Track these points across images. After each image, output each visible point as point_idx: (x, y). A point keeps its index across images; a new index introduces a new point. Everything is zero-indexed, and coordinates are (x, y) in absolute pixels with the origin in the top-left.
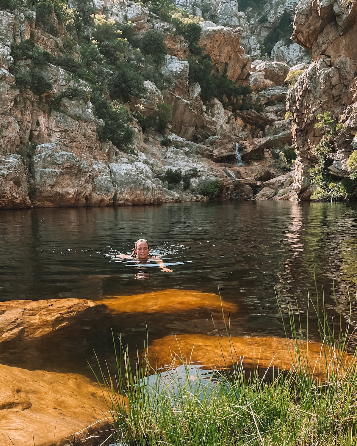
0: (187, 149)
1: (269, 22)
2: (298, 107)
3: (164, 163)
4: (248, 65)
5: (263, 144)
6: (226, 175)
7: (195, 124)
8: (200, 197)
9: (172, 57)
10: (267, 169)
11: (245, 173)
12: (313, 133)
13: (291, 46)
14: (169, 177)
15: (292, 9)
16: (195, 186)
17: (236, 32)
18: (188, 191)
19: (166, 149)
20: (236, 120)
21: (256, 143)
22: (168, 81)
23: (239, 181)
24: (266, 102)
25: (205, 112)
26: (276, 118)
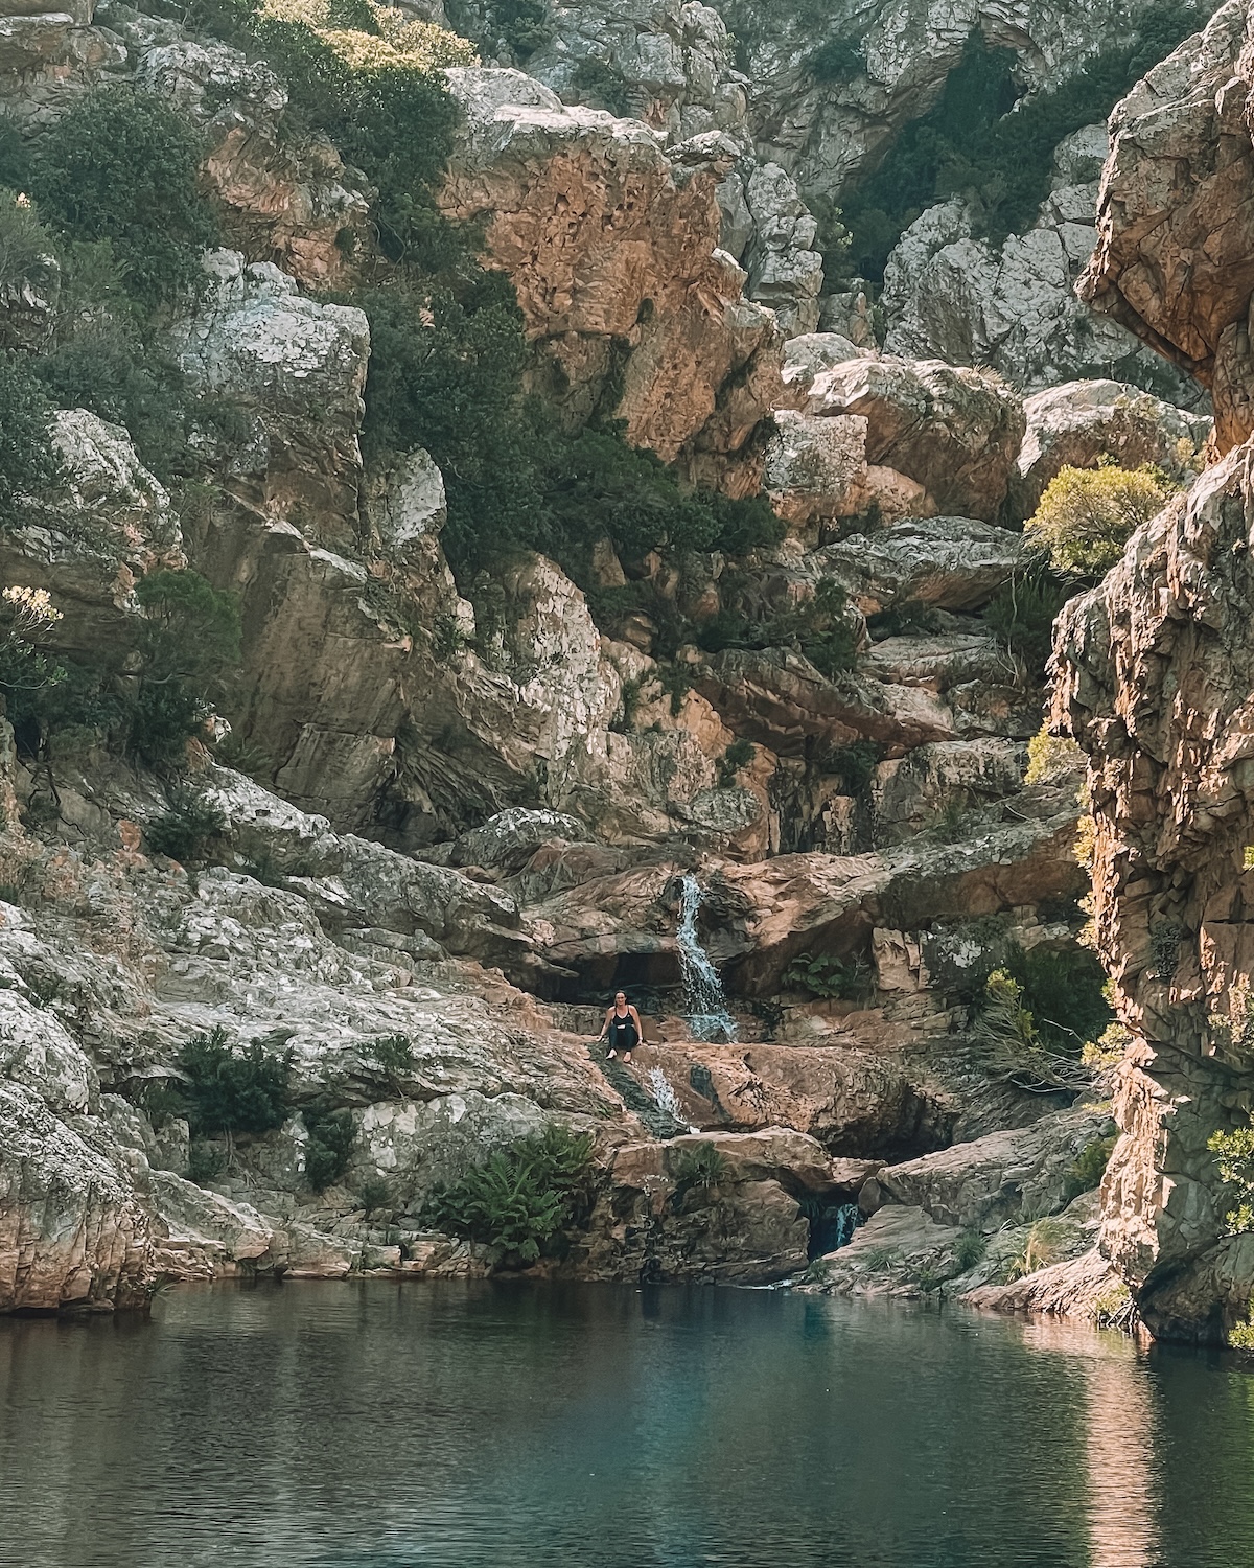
0: (337, 892)
1: (875, 82)
2: (1130, 722)
3: (165, 986)
4: (761, 367)
5: (866, 898)
6: (616, 1099)
7: (395, 716)
8: (425, 1250)
9: (257, 269)
10: (897, 1070)
11: (750, 1086)
12: (1229, 896)
13: (1011, 243)
14: (200, 1091)
15: (1021, 23)
16: (391, 1161)
17: (691, 157)
18: (338, 1197)
19: (181, 882)
20: (676, 709)
21: (824, 887)
22: (220, 418)
23: (709, 1147)
24: (874, 606)
25: (469, 644)
26: (941, 719)
